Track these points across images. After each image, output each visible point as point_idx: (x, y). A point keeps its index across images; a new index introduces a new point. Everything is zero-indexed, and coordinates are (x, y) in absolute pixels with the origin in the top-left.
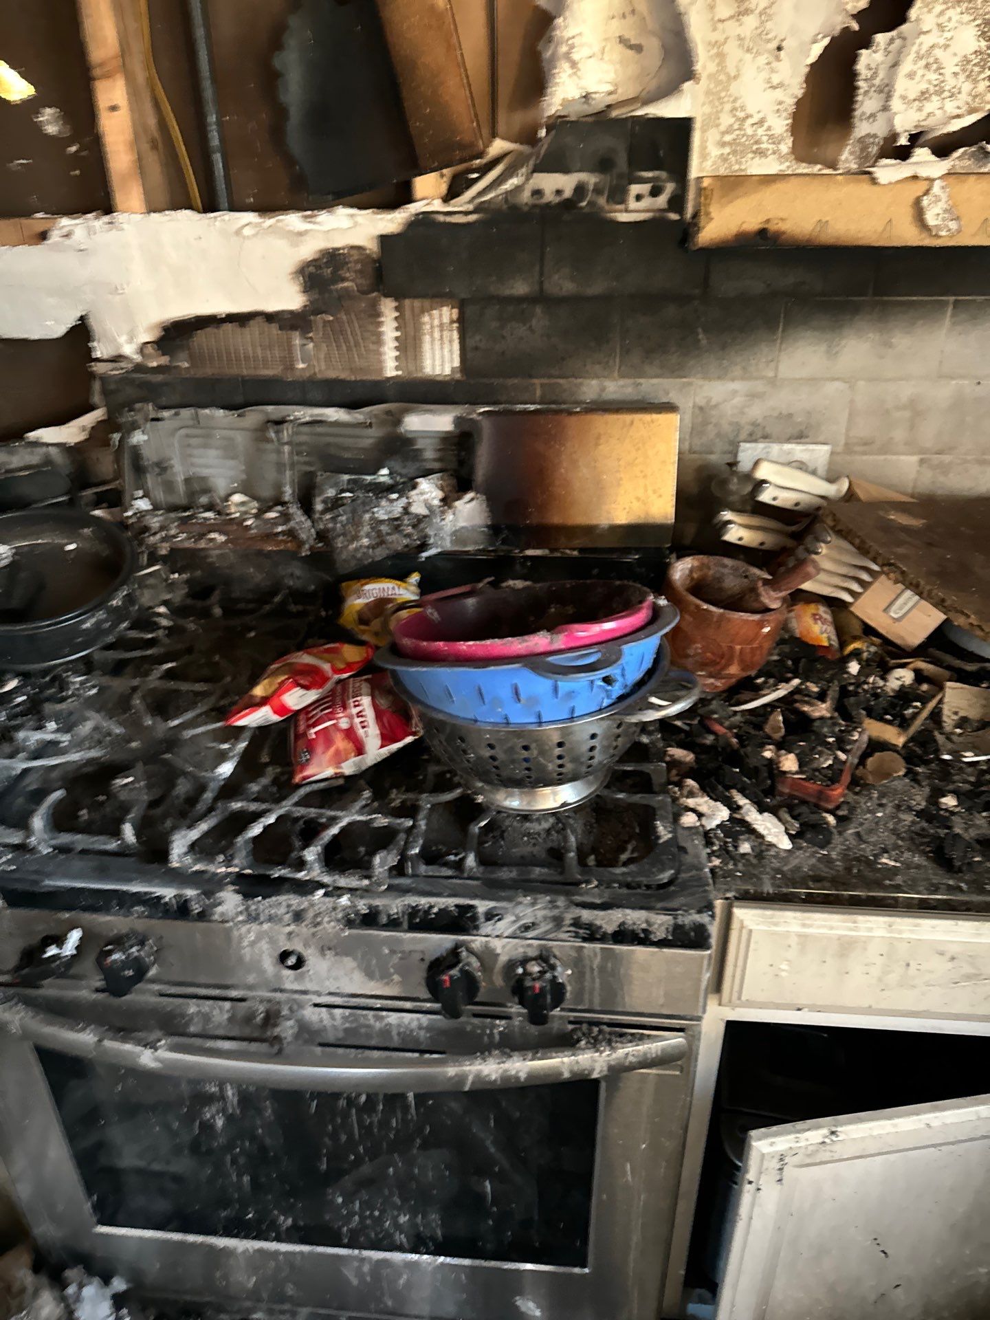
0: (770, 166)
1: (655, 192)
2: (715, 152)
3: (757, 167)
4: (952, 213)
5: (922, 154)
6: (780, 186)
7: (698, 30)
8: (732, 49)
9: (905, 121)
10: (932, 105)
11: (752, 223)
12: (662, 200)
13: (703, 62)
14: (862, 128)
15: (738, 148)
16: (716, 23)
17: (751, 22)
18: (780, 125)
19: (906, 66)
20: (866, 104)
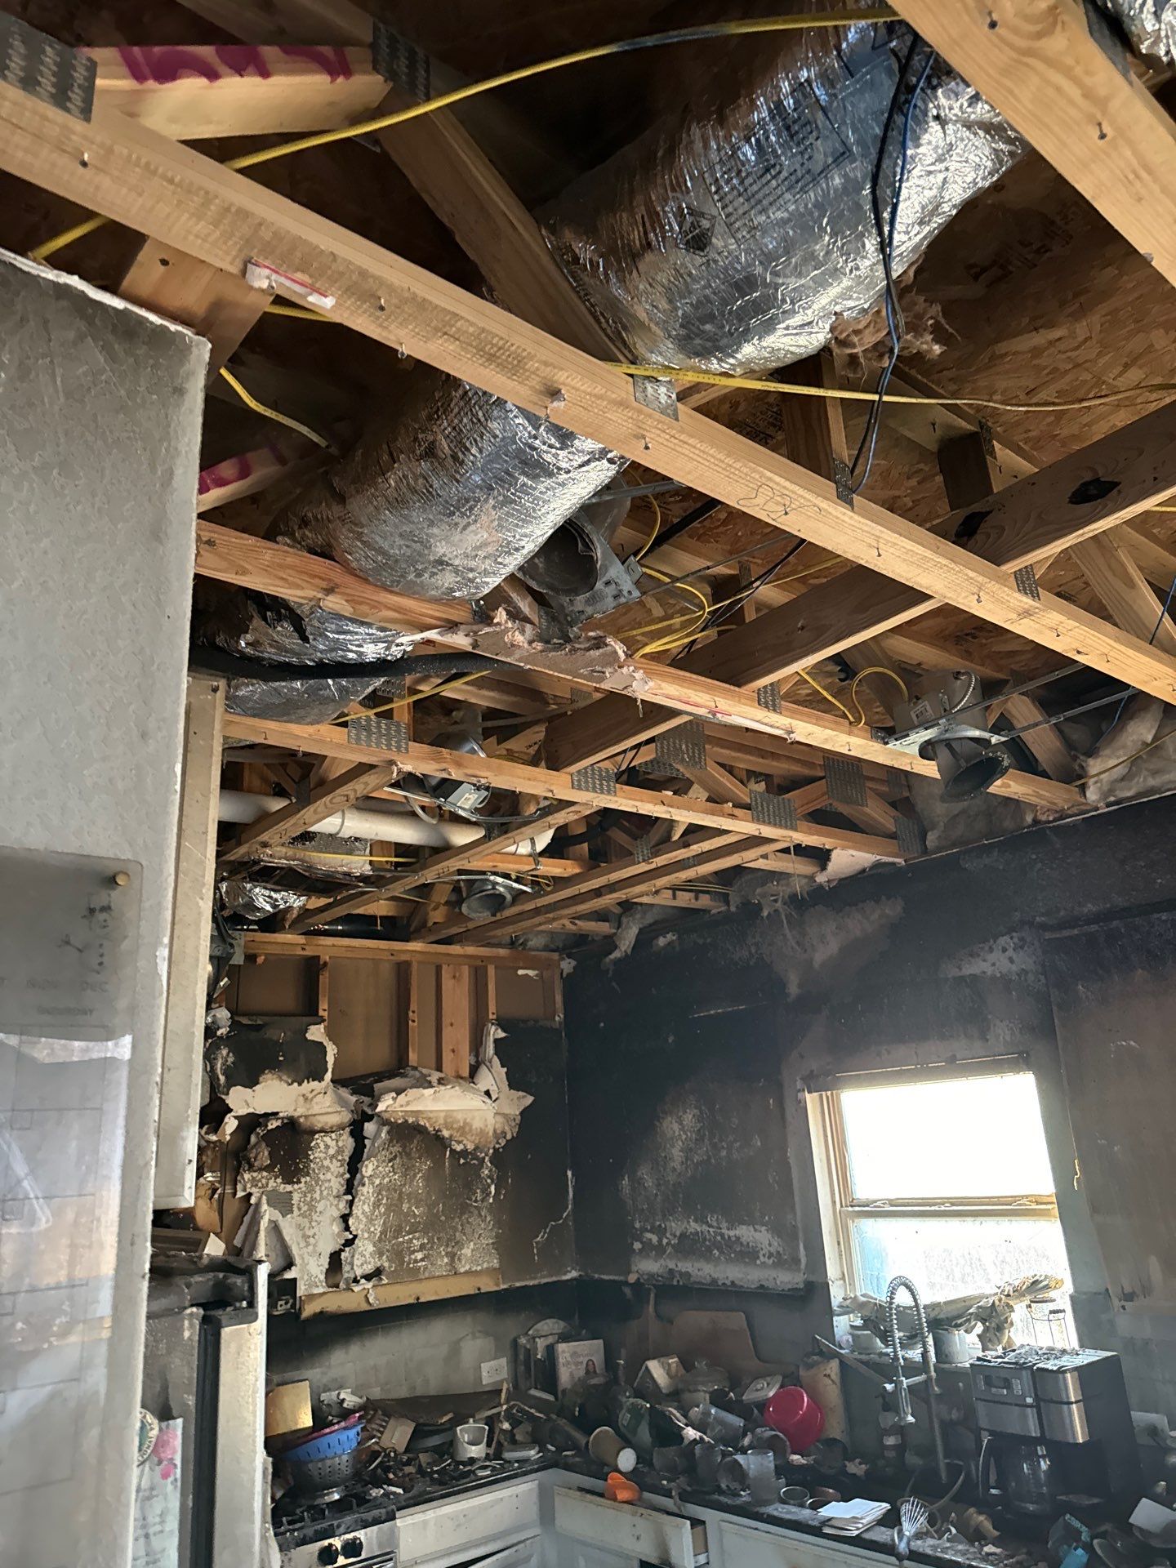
0: (321, 1290)
1: (286, 1303)
2: (303, 1288)
3: (316, 1291)
4: (376, 1298)
5: (363, 1281)
6: (325, 1297)
7: (295, 1251)
8: (306, 1256)
9: (359, 1272)
10: (365, 1267)
11: (318, 1310)
12: (289, 1306)
13: (298, 1260)
14: (346, 1275)
15: (310, 1286)
16: (300, 1249)
17: (311, 1248)
18: (322, 1277)
19: (356, 1256)
20: (346, 1268)
